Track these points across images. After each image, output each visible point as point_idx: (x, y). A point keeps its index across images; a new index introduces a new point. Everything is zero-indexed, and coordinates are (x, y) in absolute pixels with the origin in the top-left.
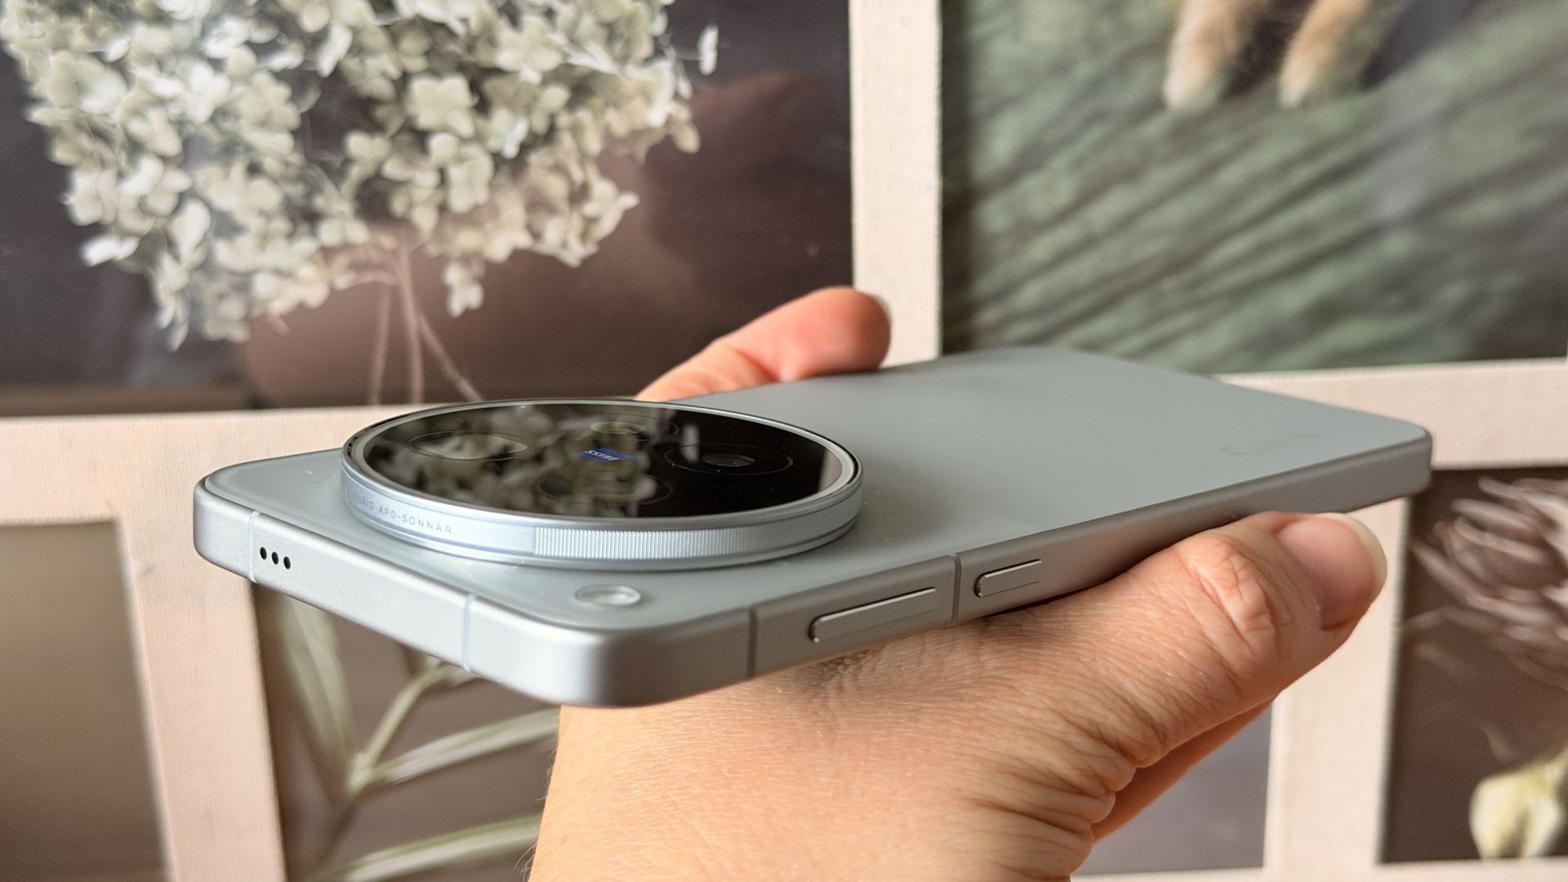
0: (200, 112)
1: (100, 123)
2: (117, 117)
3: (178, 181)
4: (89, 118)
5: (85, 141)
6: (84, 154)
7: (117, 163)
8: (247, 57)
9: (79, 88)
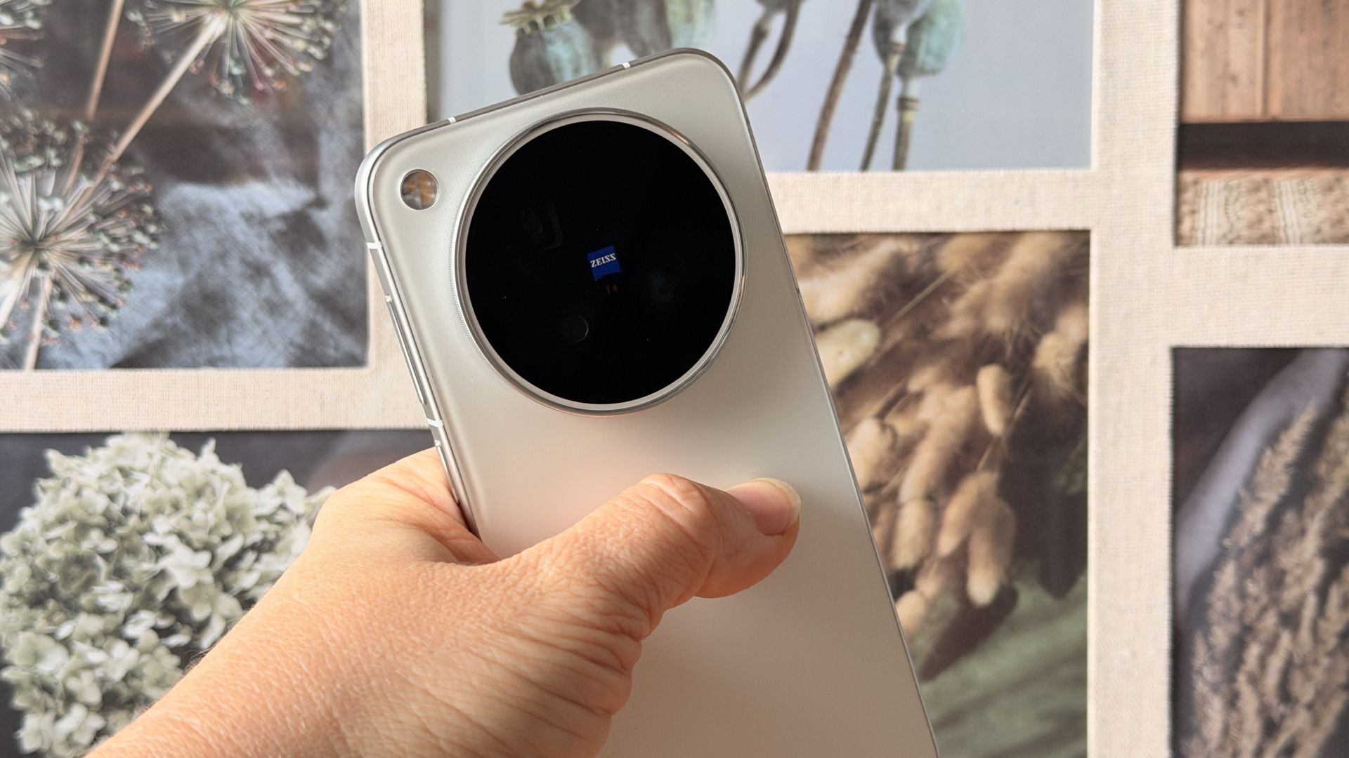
0: (117, 675)
1: (50, 681)
2: (59, 676)
3: (96, 722)
4: (41, 677)
5: (36, 693)
6: (35, 702)
7: (56, 710)
8: (153, 637)
9: (37, 657)
